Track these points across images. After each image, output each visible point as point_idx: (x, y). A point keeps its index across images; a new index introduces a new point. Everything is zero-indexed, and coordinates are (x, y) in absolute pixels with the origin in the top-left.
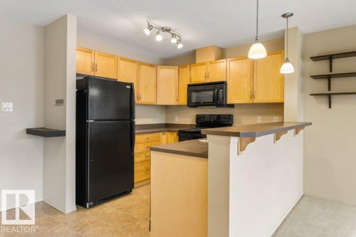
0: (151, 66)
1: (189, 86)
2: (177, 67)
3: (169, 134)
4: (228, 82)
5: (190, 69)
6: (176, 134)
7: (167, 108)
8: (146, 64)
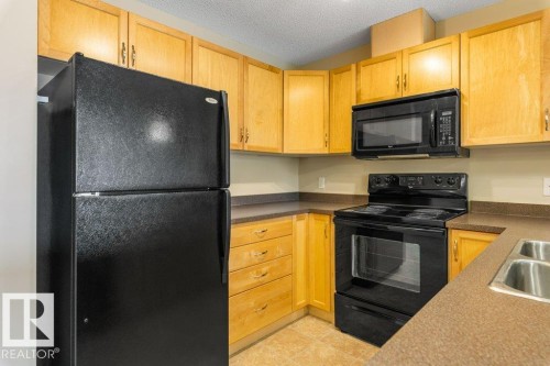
0: (271, 69)
1: (356, 109)
2: (325, 73)
3: (310, 219)
4: (464, 91)
5: (358, 72)
6: (327, 218)
7: (302, 162)
8: (260, 65)
